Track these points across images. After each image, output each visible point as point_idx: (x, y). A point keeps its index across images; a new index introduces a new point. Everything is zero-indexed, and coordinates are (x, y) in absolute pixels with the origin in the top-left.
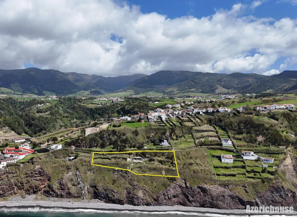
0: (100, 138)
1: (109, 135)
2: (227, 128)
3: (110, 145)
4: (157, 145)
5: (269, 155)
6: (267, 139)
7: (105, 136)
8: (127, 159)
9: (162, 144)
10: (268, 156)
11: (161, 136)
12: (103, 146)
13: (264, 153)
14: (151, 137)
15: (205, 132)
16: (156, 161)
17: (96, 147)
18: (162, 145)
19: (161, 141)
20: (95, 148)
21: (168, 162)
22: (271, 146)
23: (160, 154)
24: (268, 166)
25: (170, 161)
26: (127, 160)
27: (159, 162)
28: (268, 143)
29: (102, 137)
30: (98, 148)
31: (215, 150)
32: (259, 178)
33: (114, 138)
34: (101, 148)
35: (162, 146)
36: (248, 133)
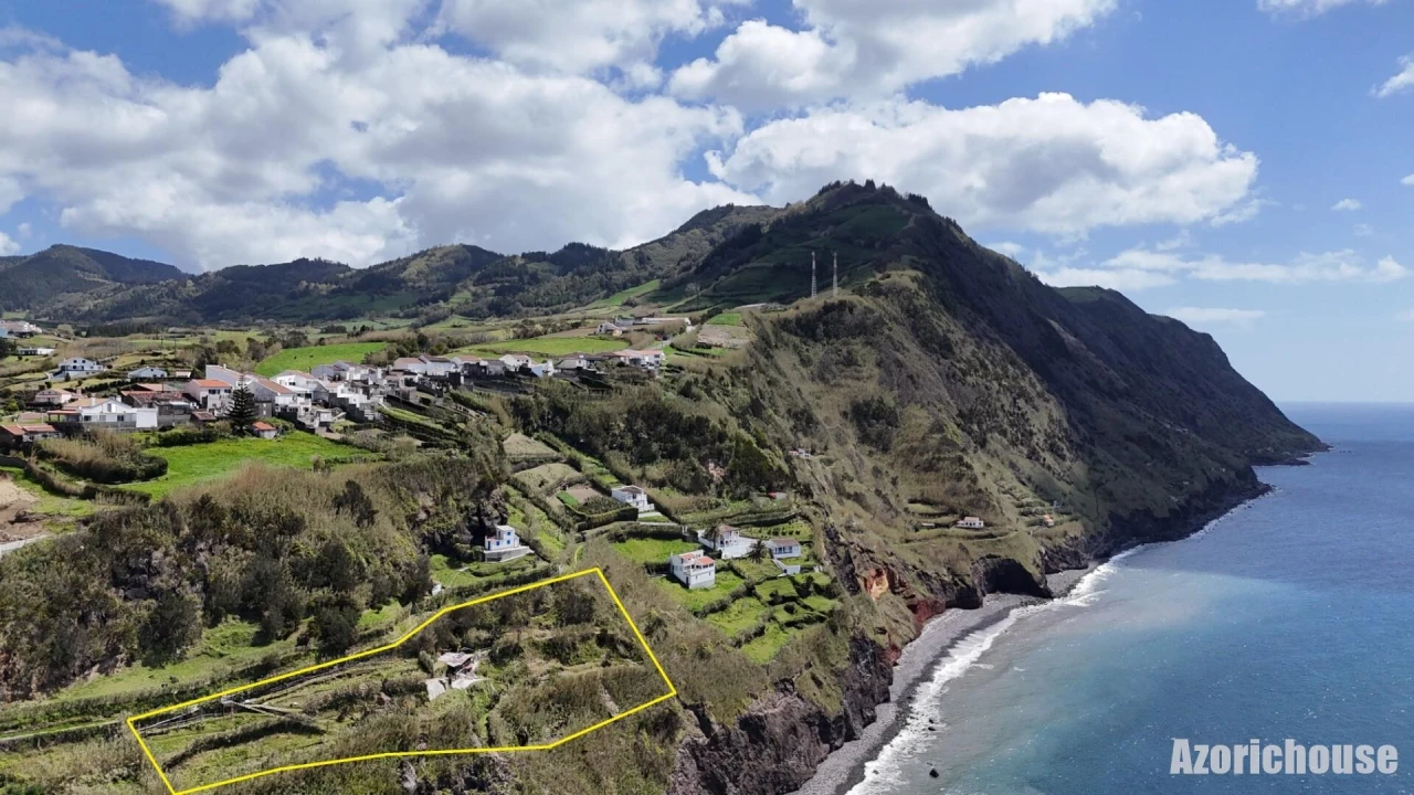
0: (117, 583)
1: (187, 546)
2: (598, 442)
3: (214, 619)
4: (470, 559)
5: (772, 529)
6: (732, 473)
7: (158, 554)
8: (424, 688)
9: (495, 549)
10: (769, 533)
11: (471, 504)
12: (161, 642)
13: (756, 525)
14: (423, 521)
15: (536, 466)
16: (528, 652)
17: (106, 663)
18: (498, 558)
19: (481, 532)
20: (94, 674)
21: (584, 639)
22: (754, 494)
23: (524, 607)
24: (802, 569)
25: (593, 635)
26: (431, 697)
27: (544, 651)
28: (742, 489)
29: (133, 571)
30: (121, 670)
31: (623, 541)
32: (809, 621)
33: (230, 566)
34: (153, 663)
35: (499, 560)
36: (672, 455)
